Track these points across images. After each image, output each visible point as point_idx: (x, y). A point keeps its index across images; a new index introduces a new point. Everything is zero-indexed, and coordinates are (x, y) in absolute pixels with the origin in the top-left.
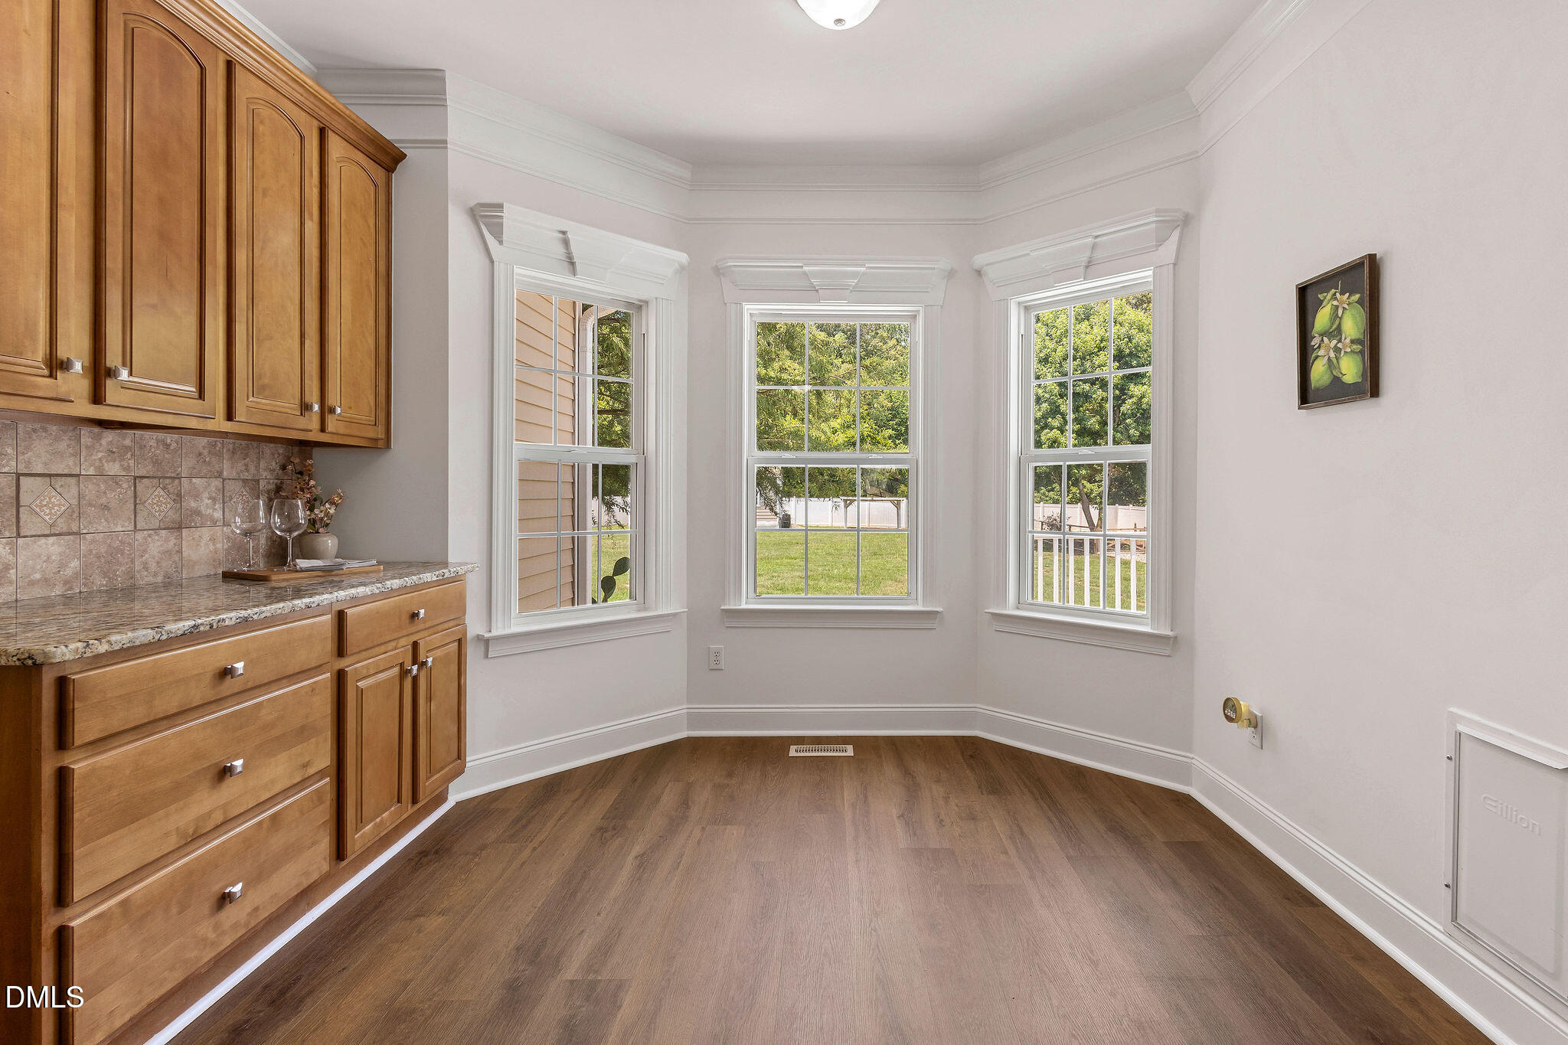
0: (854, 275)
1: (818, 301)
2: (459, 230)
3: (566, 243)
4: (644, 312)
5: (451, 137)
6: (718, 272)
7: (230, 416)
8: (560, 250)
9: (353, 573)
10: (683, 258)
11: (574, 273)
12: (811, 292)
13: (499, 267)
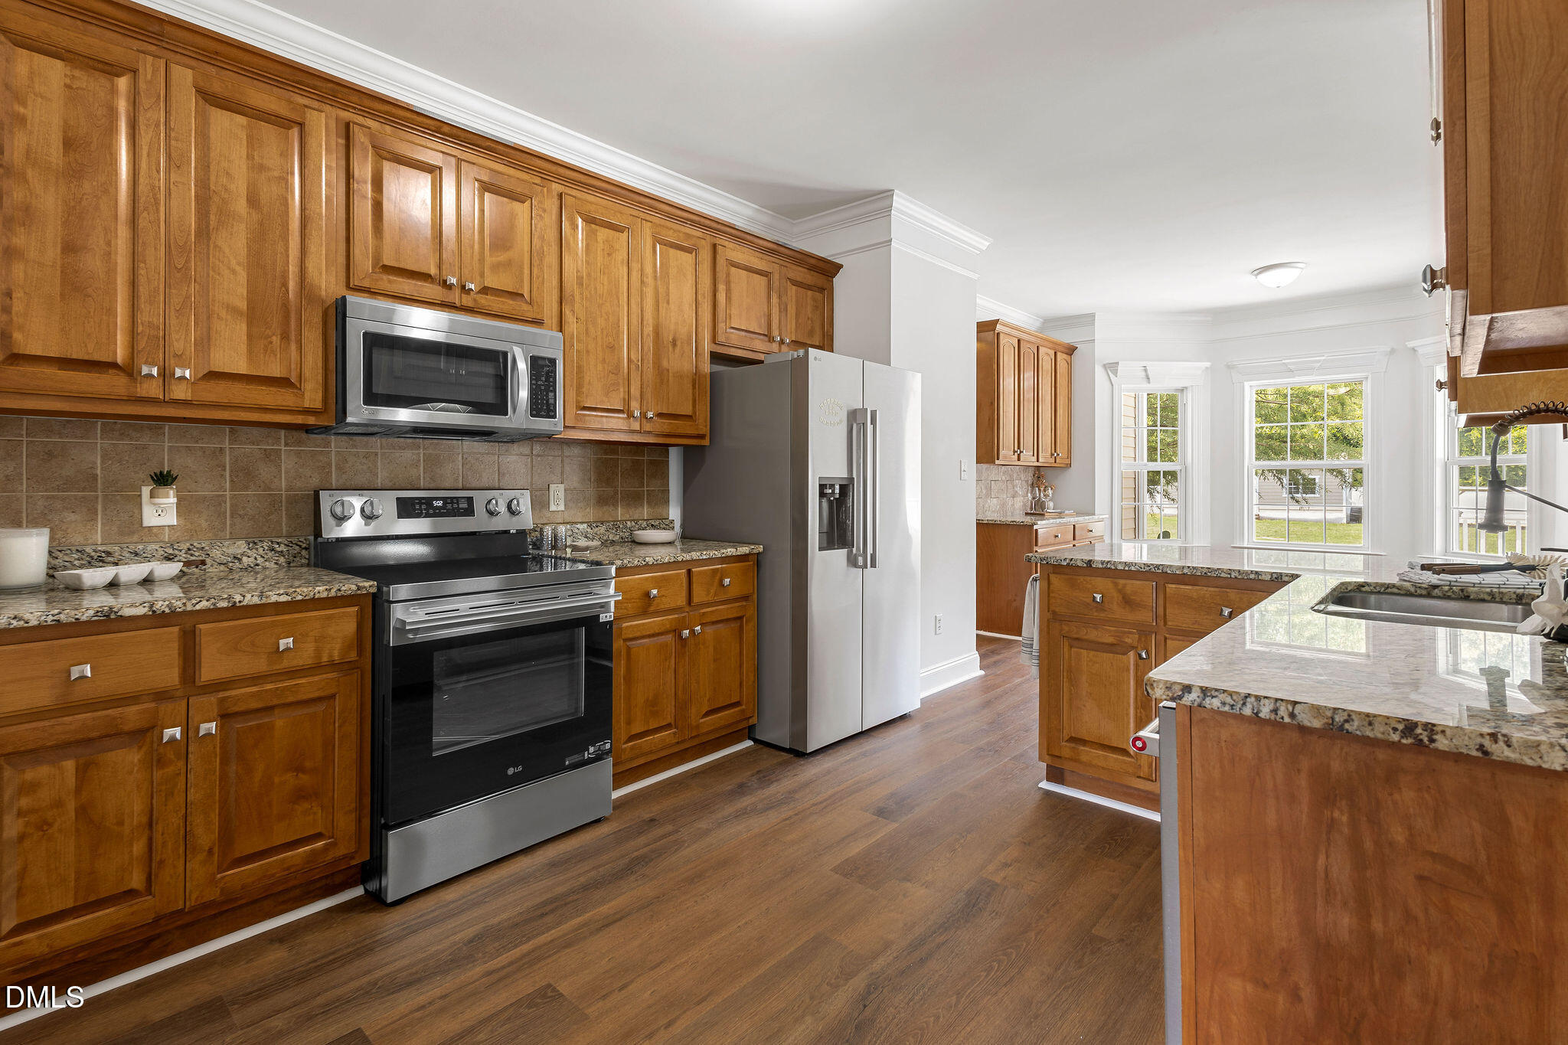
0: (1319, 361)
1: (1294, 377)
2: (1100, 374)
3: (1146, 371)
4: (1185, 393)
5: (1097, 337)
6: (1229, 367)
7: (1038, 461)
8: (1144, 373)
9: (1067, 515)
10: (1208, 364)
11: (1149, 383)
12: (1291, 372)
13: (1116, 387)
